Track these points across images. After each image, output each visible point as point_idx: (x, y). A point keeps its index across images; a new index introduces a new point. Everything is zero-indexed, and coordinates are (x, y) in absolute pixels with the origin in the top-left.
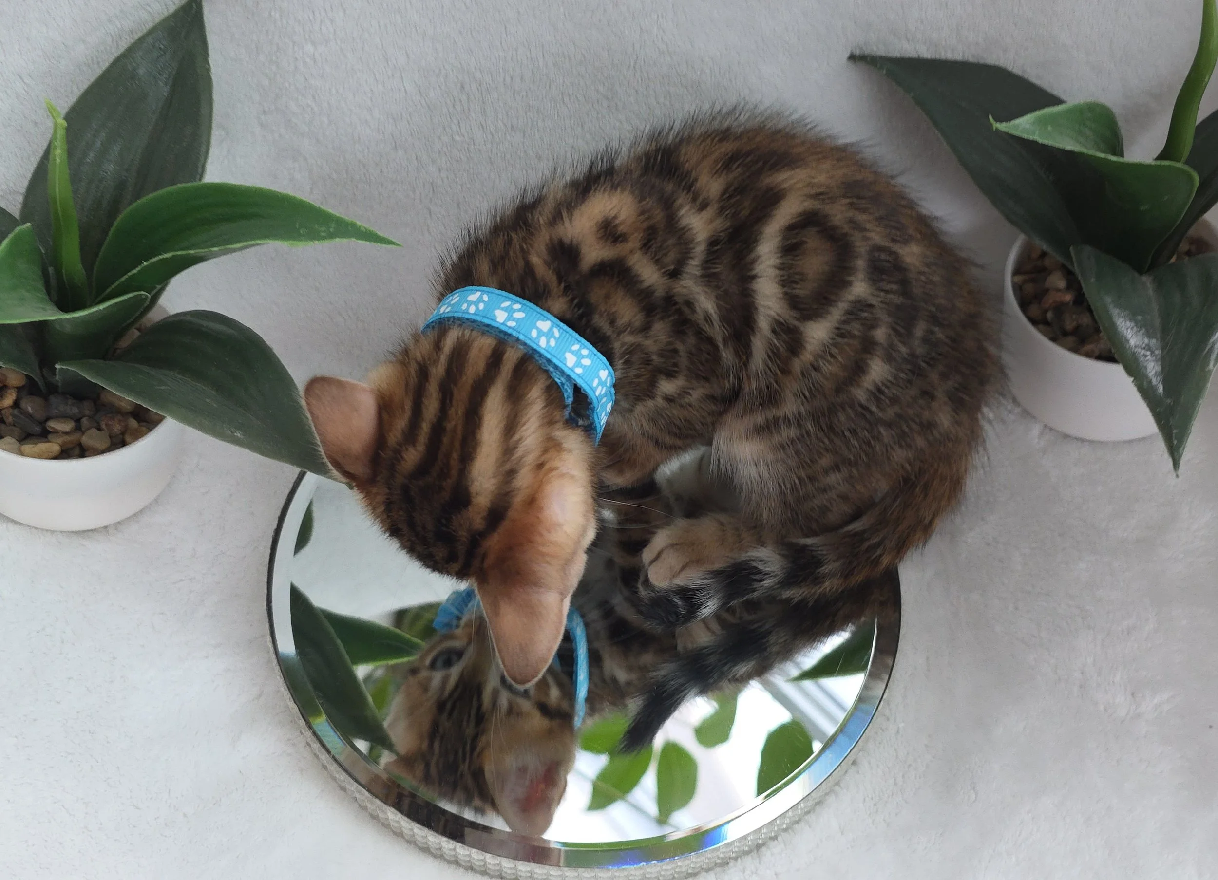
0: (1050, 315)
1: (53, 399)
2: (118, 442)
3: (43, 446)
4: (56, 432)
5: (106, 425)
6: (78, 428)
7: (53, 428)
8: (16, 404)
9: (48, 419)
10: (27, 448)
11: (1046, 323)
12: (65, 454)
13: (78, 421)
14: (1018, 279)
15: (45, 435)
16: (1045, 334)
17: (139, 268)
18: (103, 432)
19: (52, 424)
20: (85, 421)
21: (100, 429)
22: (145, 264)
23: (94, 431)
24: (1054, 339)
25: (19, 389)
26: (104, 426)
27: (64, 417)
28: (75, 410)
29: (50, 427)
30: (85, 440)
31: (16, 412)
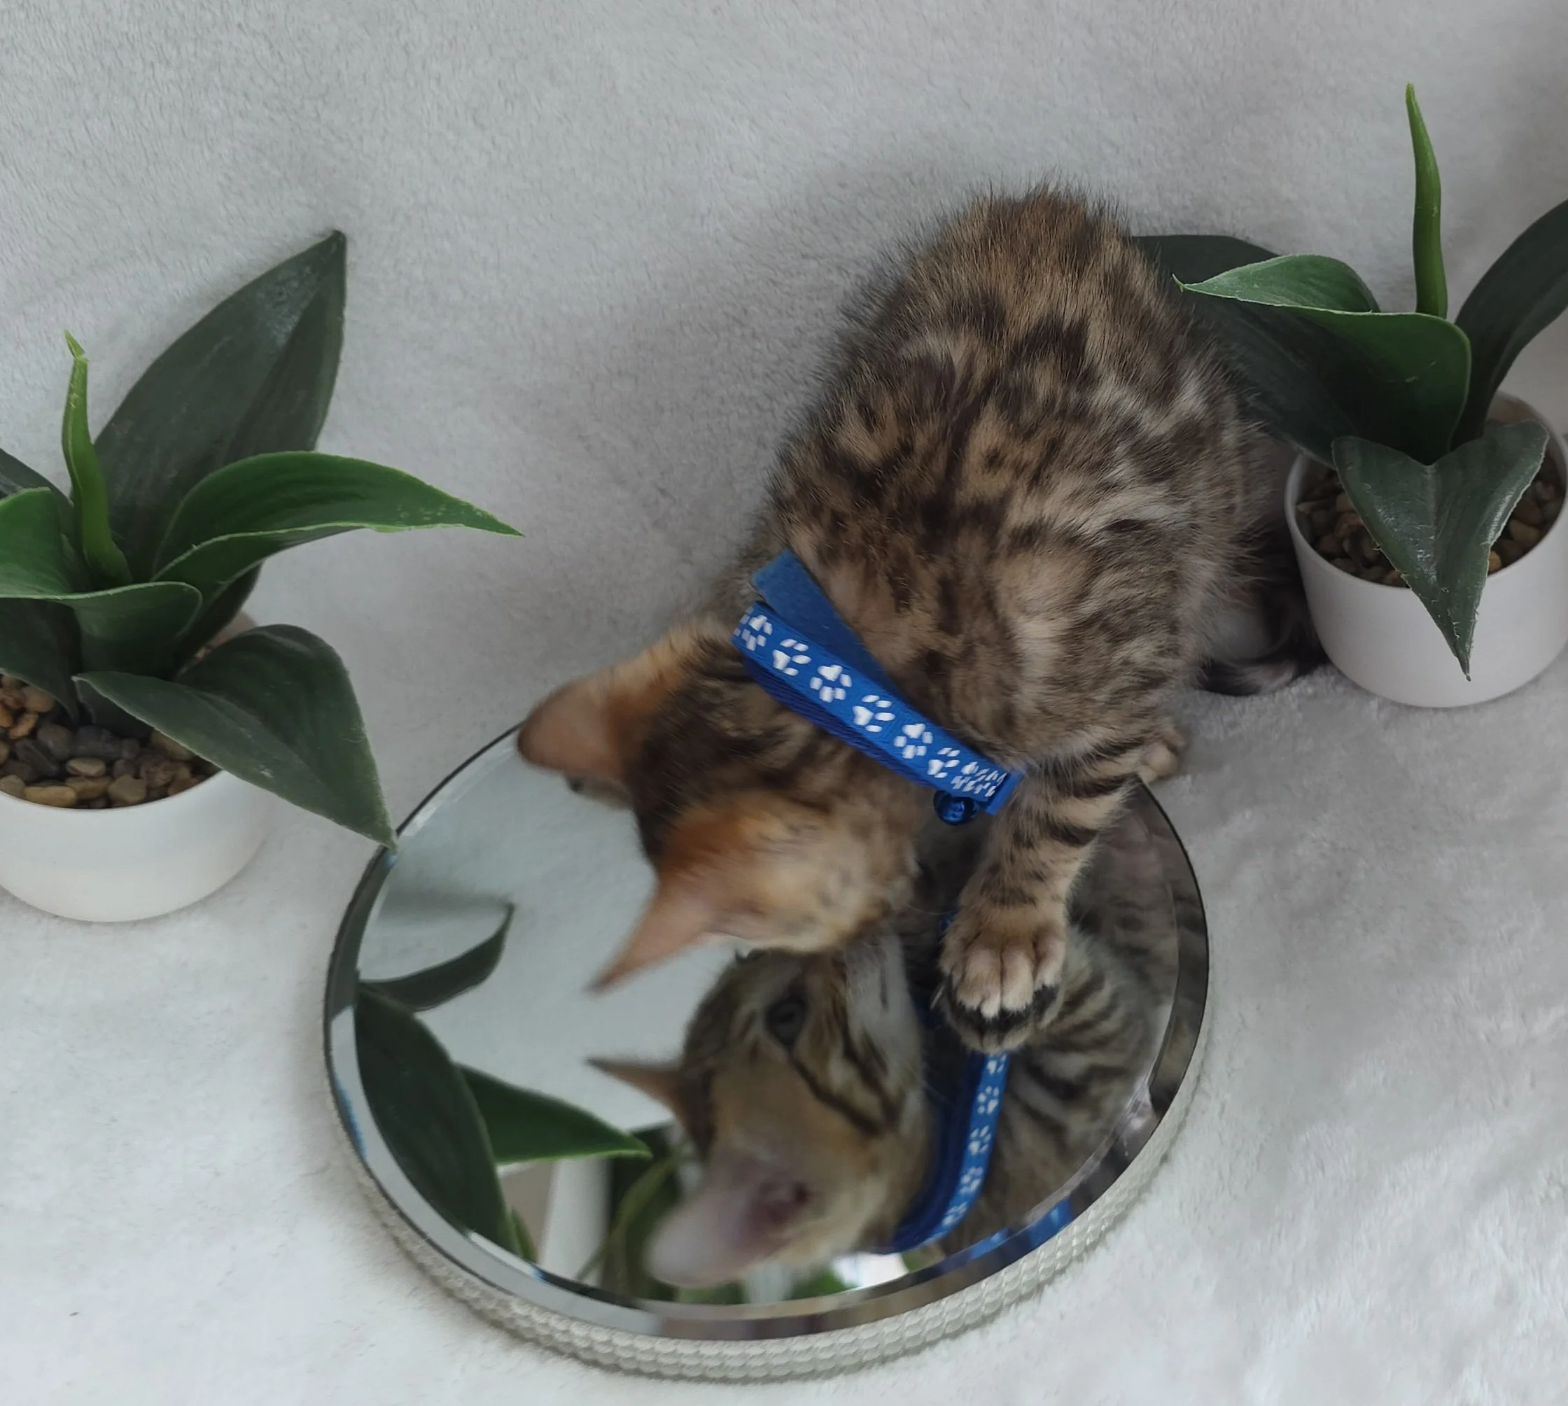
0: (1346, 545)
1: (83, 731)
2: (156, 793)
3: (53, 791)
4: (77, 775)
5: (147, 772)
6: (109, 773)
7: (74, 769)
8: (33, 734)
9: (72, 757)
10: (33, 791)
11: (1344, 555)
12: (83, 803)
13: (110, 764)
14: (1303, 507)
15: (61, 777)
16: (1346, 570)
17: (188, 554)
18: (140, 780)
19: (76, 765)
20: (119, 765)
21: (137, 777)
22: (195, 548)
23: (127, 779)
24: (1357, 574)
25: (42, 716)
26: (143, 774)
27: (91, 756)
28: (110, 749)
29: (71, 768)
30: (115, 788)
31: (28, 743)
